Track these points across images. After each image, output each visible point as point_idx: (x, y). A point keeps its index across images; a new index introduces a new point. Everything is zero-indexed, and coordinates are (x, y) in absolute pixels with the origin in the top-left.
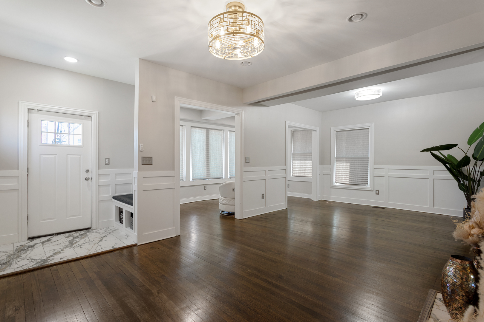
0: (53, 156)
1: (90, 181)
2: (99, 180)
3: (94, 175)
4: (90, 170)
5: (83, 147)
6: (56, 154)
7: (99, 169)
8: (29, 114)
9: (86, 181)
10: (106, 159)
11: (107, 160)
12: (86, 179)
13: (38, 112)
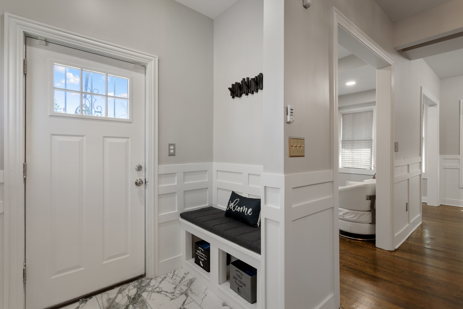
0: (78, 139)
1: (142, 187)
2: (158, 184)
3: (150, 175)
4: (143, 166)
5: (131, 123)
6: (83, 136)
7: (158, 165)
8: (27, 47)
9: (137, 188)
10: (170, 145)
11: (172, 147)
12: (136, 183)
13: (46, 45)
